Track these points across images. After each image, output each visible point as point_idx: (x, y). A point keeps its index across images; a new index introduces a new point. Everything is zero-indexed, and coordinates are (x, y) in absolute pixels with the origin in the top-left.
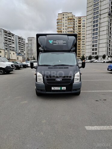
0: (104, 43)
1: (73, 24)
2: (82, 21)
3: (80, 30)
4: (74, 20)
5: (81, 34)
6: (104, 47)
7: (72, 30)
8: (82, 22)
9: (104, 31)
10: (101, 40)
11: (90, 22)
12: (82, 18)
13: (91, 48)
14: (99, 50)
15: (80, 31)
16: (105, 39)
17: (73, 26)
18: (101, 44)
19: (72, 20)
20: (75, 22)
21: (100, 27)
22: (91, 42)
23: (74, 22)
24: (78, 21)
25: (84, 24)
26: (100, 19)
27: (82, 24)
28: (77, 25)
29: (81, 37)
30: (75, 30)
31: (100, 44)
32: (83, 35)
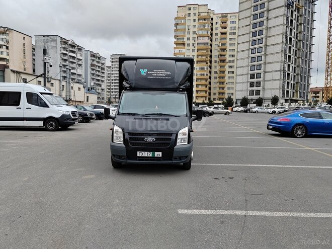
0: (276, 71)
1: (210, 28)
2: (228, 23)
3: (224, 41)
4: (212, 19)
5: (228, 49)
6: (275, 80)
7: (207, 40)
8: (229, 25)
9: (276, 44)
10: (268, 63)
11: (247, 26)
12: (229, 15)
13: (248, 82)
14: (264, 85)
15: (224, 44)
16: (278, 62)
17: (209, 33)
18: (269, 72)
19: (206, 21)
20: (214, 24)
21: (267, 37)
22: (247, 68)
23: (212, 24)
24: (220, 23)
25: (233, 28)
26: (268, 19)
27: (228, 28)
28: (217, 32)
29: (227, 56)
30: (213, 40)
31: (266, 74)
32: (232, 53)
